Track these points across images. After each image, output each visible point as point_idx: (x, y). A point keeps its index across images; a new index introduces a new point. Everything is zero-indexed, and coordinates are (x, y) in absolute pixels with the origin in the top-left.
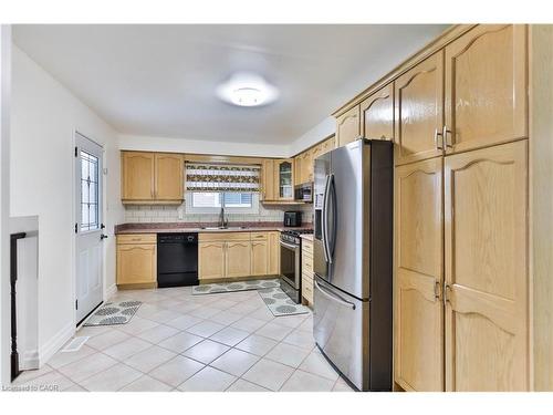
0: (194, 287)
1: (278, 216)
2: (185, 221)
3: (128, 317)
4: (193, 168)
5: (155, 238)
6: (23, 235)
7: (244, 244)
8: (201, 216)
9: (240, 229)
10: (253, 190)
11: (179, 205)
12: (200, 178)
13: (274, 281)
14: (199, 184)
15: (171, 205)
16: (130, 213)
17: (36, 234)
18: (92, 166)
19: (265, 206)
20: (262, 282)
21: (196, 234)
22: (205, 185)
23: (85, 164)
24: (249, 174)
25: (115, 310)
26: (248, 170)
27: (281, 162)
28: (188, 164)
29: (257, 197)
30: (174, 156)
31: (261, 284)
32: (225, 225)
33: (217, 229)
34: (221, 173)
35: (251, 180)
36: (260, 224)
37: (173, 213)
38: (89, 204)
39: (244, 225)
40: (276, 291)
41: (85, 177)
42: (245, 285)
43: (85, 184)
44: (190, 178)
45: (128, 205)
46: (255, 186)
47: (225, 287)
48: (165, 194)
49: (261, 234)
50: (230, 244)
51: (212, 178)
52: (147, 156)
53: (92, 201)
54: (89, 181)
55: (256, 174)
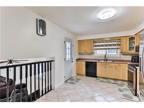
0: (95, 78)
1: (129, 58)
2: (94, 58)
3: (75, 83)
4: (96, 43)
5: (85, 62)
6: (52, 61)
7: (113, 67)
8: (99, 57)
9: (111, 62)
10: (117, 48)
11: (92, 54)
12: (98, 46)
13: (125, 83)
14: (98, 48)
15: (90, 54)
16: (80, 56)
17: (54, 61)
18: (70, 45)
19: (122, 54)
20: (120, 82)
21: (96, 63)
22: (100, 48)
23: (67, 45)
24: (115, 43)
25: (74, 80)
26: (115, 42)
27: (130, 37)
28: (95, 42)
29: (119, 51)
30: (90, 40)
31: (119, 82)
32: (107, 60)
33: (103, 61)
34: (105, 44)
35: (117, 45)
36: (120, 61)
37: (91, 56)
38: (69, 54)
39: (113, 61)
40: (125, 87)
41: (67, 47)
42: (112, 81)
43: (67, 49)
44: (95, 46)
45: (80, 54)
46: (118, 47)
47: (105, 80)
48: (88, 51)
49: (120, 64)
50: (107, 67)
51: (102, 46)
52: (84, 41)
53: (70, 53)
54: (69, 49)
55: (119, 43)
